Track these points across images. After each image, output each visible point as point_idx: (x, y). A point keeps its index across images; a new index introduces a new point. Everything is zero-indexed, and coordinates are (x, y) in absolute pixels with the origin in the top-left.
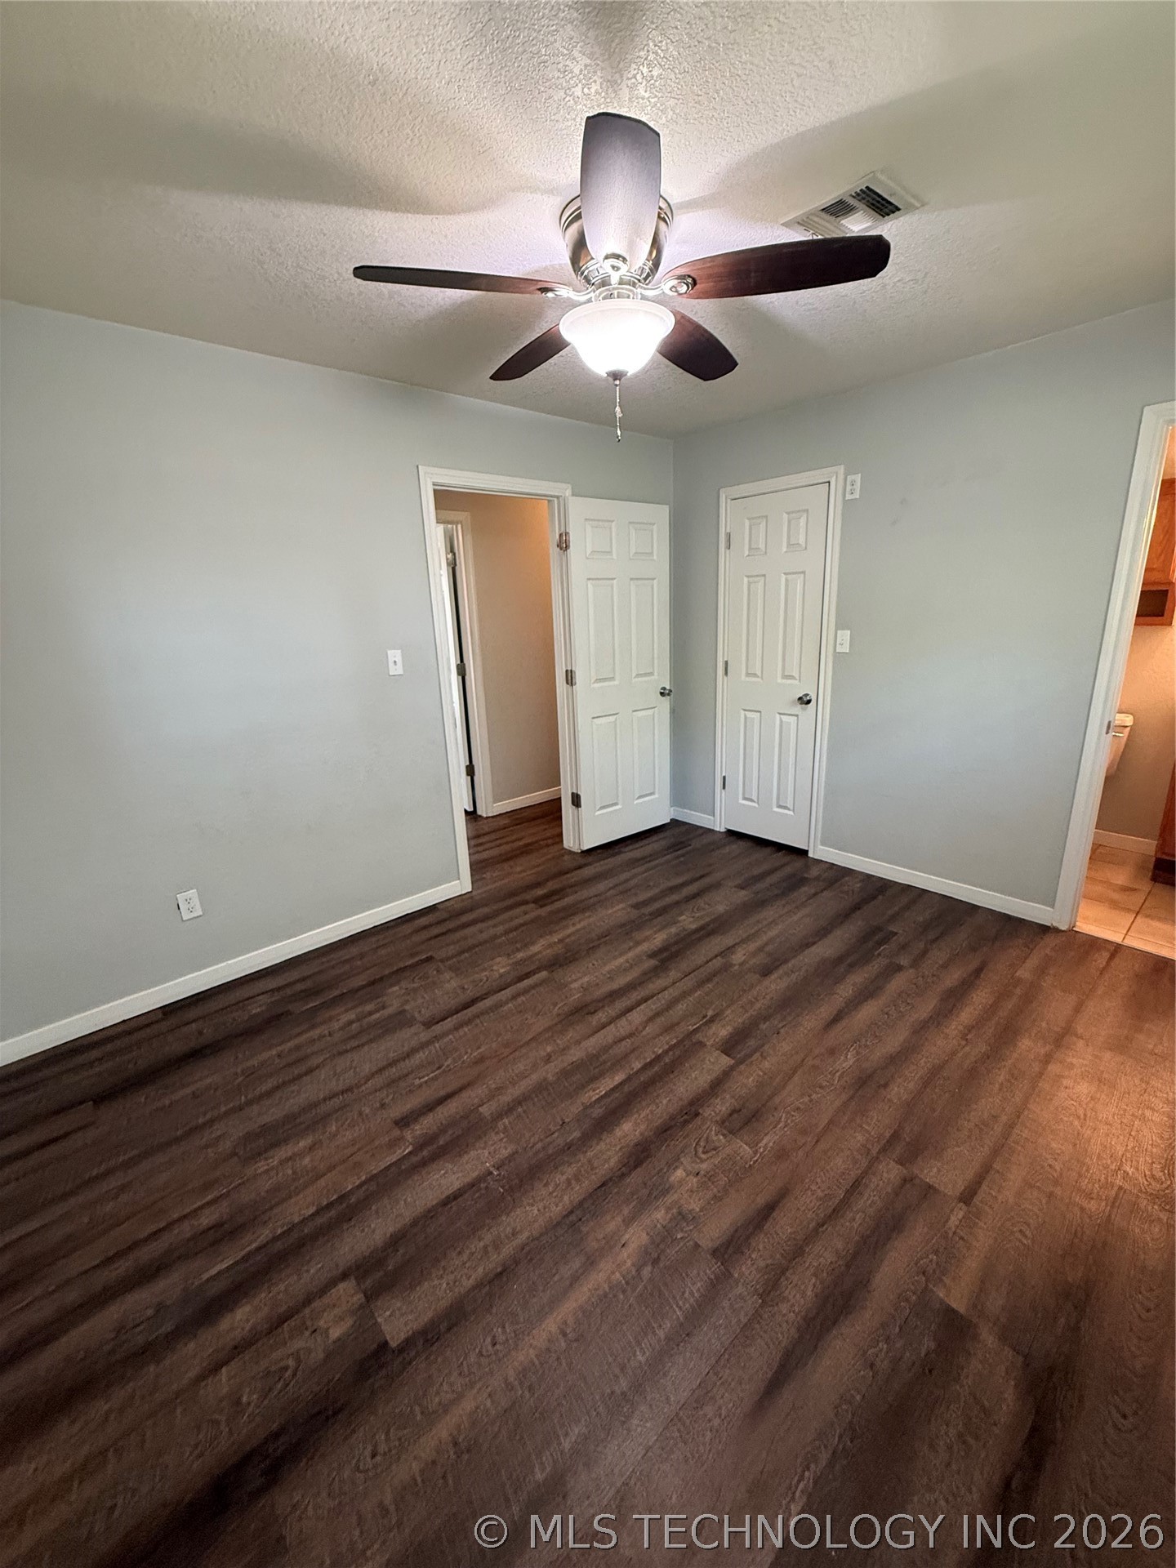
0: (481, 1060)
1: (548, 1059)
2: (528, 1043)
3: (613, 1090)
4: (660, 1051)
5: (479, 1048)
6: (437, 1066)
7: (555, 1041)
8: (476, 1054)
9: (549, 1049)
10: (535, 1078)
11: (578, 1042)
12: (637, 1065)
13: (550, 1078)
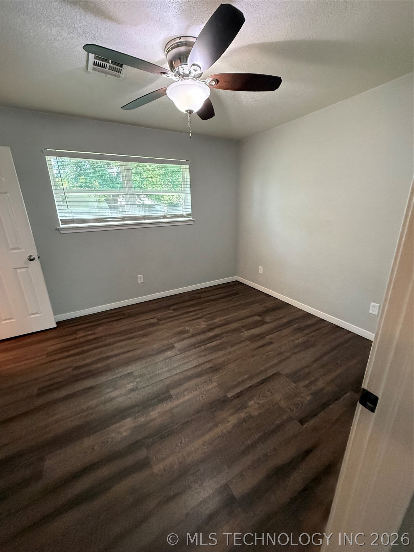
0: (253, 356)
1: (230, 353)
2: (237, 359)
3: (212, 342)
4: (193, 350)
5: (255, 360)
6: (268, 356)
7: (227, 359)
8: (256, 358)
9: (230, 356)
10: (235, 348)
11: (219, 357)
12: (202, 347)
13: (230, 348)
